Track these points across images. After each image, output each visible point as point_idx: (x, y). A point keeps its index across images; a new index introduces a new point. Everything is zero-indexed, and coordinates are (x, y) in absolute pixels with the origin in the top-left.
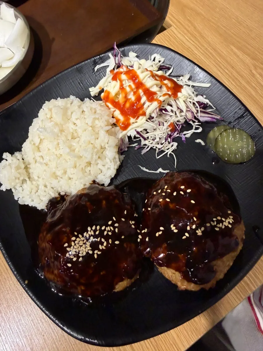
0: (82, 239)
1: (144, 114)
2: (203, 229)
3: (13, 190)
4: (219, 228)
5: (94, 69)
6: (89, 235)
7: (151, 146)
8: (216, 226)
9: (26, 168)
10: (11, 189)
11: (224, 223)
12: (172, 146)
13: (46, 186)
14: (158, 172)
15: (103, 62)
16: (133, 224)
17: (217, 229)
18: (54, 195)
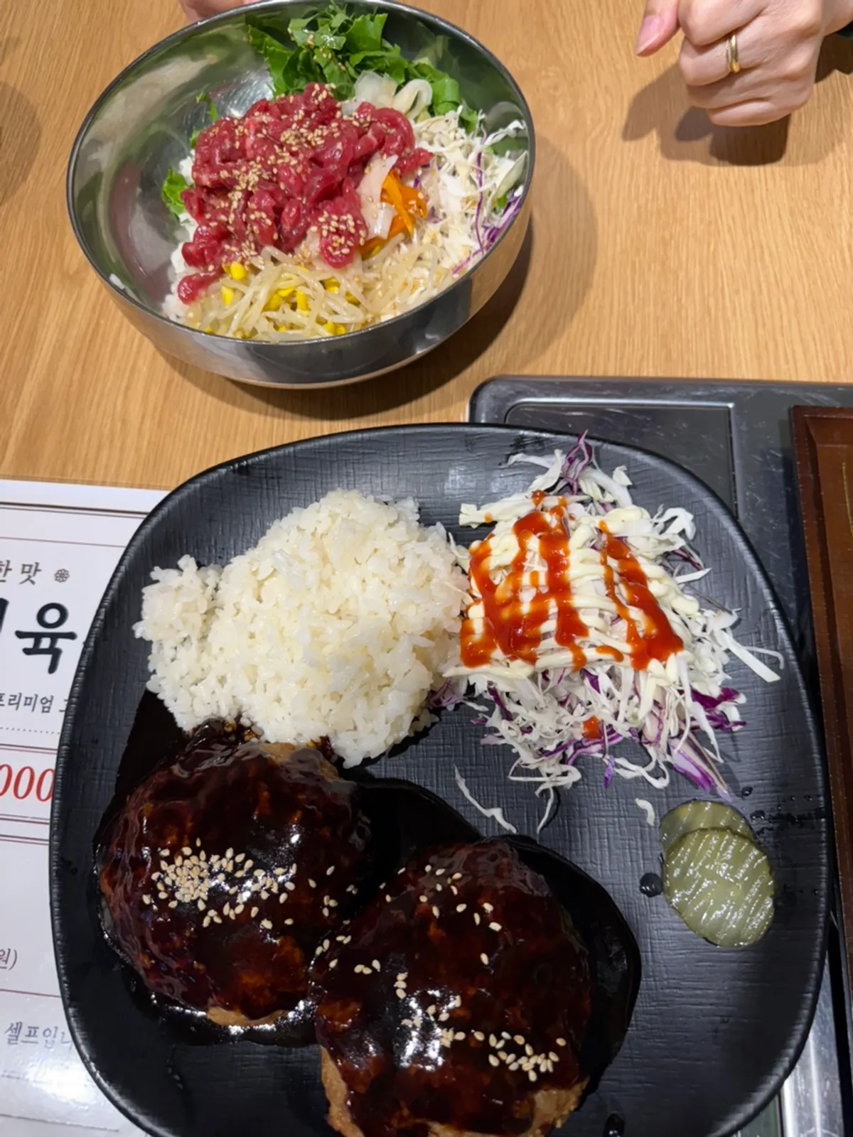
0: (204, 865)
1: (532, 659)
2: (461, 1036)
3: (155, 648)
4: (502, 1063)
5: (508, 457)
6: (221, 867)
7: (507, 741)
8: (495, 1052)
9: (210, 613)
10: (151, 642)
11: (523, 1060)
12: (565, 774)
13: (222, 680)
14: (488, 813)
15: (539, 453)
16: (328, 907)
17: (493, 1061)
18: (226, 712)
